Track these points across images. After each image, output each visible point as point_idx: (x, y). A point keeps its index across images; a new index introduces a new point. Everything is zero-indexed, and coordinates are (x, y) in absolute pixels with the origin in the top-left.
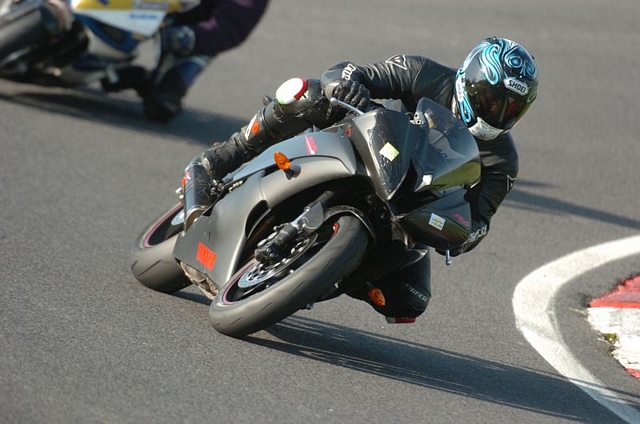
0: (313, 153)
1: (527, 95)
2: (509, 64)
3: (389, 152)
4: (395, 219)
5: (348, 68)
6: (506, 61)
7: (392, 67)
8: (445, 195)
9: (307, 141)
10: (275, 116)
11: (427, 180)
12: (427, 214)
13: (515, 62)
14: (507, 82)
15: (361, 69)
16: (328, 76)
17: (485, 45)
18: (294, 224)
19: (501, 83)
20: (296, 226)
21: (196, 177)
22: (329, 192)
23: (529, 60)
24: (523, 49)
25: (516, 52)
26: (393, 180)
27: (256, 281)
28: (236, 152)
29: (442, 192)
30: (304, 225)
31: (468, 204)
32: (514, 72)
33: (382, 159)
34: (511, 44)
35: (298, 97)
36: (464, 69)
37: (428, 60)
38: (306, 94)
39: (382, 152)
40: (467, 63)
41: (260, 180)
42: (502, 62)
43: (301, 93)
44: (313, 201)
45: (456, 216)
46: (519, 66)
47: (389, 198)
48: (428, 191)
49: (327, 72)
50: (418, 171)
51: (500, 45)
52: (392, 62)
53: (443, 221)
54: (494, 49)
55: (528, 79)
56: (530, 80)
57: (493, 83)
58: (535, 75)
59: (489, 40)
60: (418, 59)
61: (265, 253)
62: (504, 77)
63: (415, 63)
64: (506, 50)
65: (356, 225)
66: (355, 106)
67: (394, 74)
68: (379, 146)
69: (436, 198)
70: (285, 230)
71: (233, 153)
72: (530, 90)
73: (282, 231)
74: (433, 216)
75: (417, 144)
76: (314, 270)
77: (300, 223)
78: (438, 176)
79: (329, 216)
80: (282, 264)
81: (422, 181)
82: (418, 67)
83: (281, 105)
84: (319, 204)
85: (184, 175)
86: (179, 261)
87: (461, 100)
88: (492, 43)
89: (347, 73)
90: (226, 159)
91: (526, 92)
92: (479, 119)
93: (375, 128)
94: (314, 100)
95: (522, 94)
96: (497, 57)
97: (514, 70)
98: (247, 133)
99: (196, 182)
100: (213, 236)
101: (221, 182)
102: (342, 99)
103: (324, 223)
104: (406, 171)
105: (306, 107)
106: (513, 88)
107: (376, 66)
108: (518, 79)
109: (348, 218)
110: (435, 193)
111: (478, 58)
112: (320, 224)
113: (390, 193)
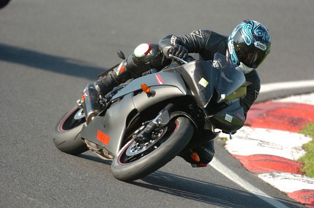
0: (161, 83)
1: (266, 50)
2: (257, 34)
3: (203, 82)
4: (207, 117)
5: (172, 38)
6: (255, 33)
7: (194, 36)
8: (231, 104)
9: (157, 77)
10: (133, 63)
11: (223, 96)
12: (224, 114)
13: (260, 33)
14: (256, 44)
15: (179, 38)
16: (163, 42)
17: (243, 24)
18: (154, 121)
19: (252, 44)
20: (156, 123)
21: (90, 95)
22: (171, 104)
23: (267, 32)
24: (263, 26)
25: (260, 28)
26: (206, 97)
27: (136, 152)
28: (112, 82)
29: (230, 102)
30: (159, 122)
31: (242, 108)
32: (259, 39)
33: (200, 86)
34: (257, 23)
35: (146, 53)
36: (233, 37)
37: (212, 32)
38: (151, 52)
39: (200, 83)
40: (234, 34)
41: (132, 98)
42: (253, 33)
43: (148, 52)
44: (163, 109)
45: (238, 114)
46: (261, 36)
47: (205, 107)
48: (224, 102)
49: (161, 40)
50: (218, 92)
51: (251, 24)
52: (194, 33)
53: (232, 117)
54: (248, 27)
55: (266, 42)
56: (267, 42)
57: (248, 44)
58: (270, 40)
59: (245, 21)
60: (207, 32)
61: (140, 137)
62: (254, 41)
63: (206, 34)
64: (254, 27)
65: (188, 121)
66: (181, 58)
67: (196, 40)
68: (198, 80)
69: (227, 106)
70: (150, 125)
71: (110, 82)
72: (267, 48)
73: (148, 126)
74: (227, 115)
75: (217, 78)
76: (169, 146)
77: (157, 121)
78: (228, 94)
79: (172, 117)
80: (150, 143)
81: (220, 97)
82: (208, 36)
83: (137, 58)
84: (166, 111)
85: (83, 94)
86: (84, 139)
87: (231, 53)
88: (247, 23)
89: (173, 40)
90: (107, 85)
91: (266, 49)
92: (241, 63)
93: (195, 71)
94: (155, 55)
95: (263, 50)
96: (250, 31)
97: (259, 37)
98: (117, 71)
99: (91, 98)
100: (107, 127)
101: (105, 97)
102: (174, 55)
103: (170, 121)
104: (212, 92)
105: (150, 58)
106: (259, 47)
107: (186, 36)
108: (261, 42)
109: (183, 118)
110: (227, 103)
111: (240, 31)
112: (168, 121)
113: (205, 104)
